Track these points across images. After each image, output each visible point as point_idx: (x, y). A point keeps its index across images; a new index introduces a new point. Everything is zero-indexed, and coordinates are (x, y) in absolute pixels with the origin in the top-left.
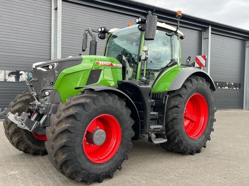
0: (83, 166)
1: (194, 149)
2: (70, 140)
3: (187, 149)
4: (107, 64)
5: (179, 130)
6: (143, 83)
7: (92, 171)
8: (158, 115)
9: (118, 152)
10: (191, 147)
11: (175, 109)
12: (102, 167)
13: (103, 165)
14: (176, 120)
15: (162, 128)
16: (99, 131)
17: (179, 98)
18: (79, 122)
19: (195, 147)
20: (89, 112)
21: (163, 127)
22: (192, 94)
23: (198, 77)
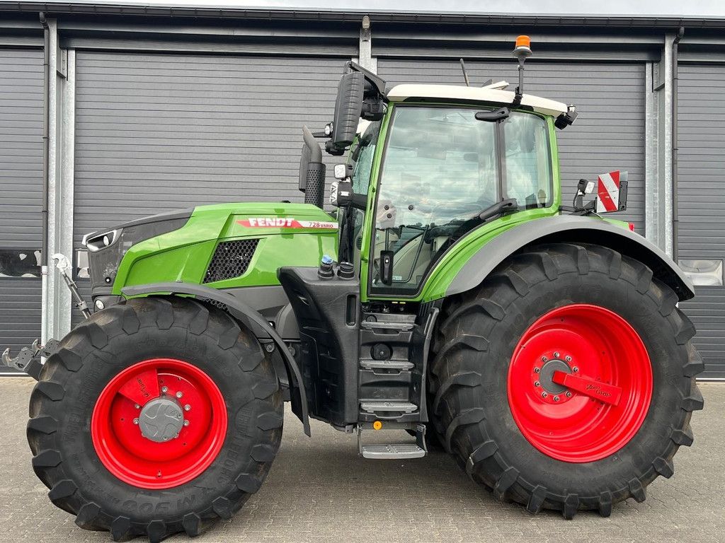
0: (87, 488)
1: (566, 498)
2: (47, 416)
3: (529, 492)
4: (278, 224)
5: (483, 426)
6: (326, 273)
7: (118, 507)
8: (410, 372)
9: (214, 468)
10: (549, 490)
11: (461, 356)
12: (155, 500)
13: (161, 495)
14: (465, 389)
15: (413, 412)
16: (158, 405)
17: (478, 320)
18: (74, 375)
19: (569, 491)
20: (105, 349)
21: (418, 409)
22: (552, 307)
23: (579, 247)
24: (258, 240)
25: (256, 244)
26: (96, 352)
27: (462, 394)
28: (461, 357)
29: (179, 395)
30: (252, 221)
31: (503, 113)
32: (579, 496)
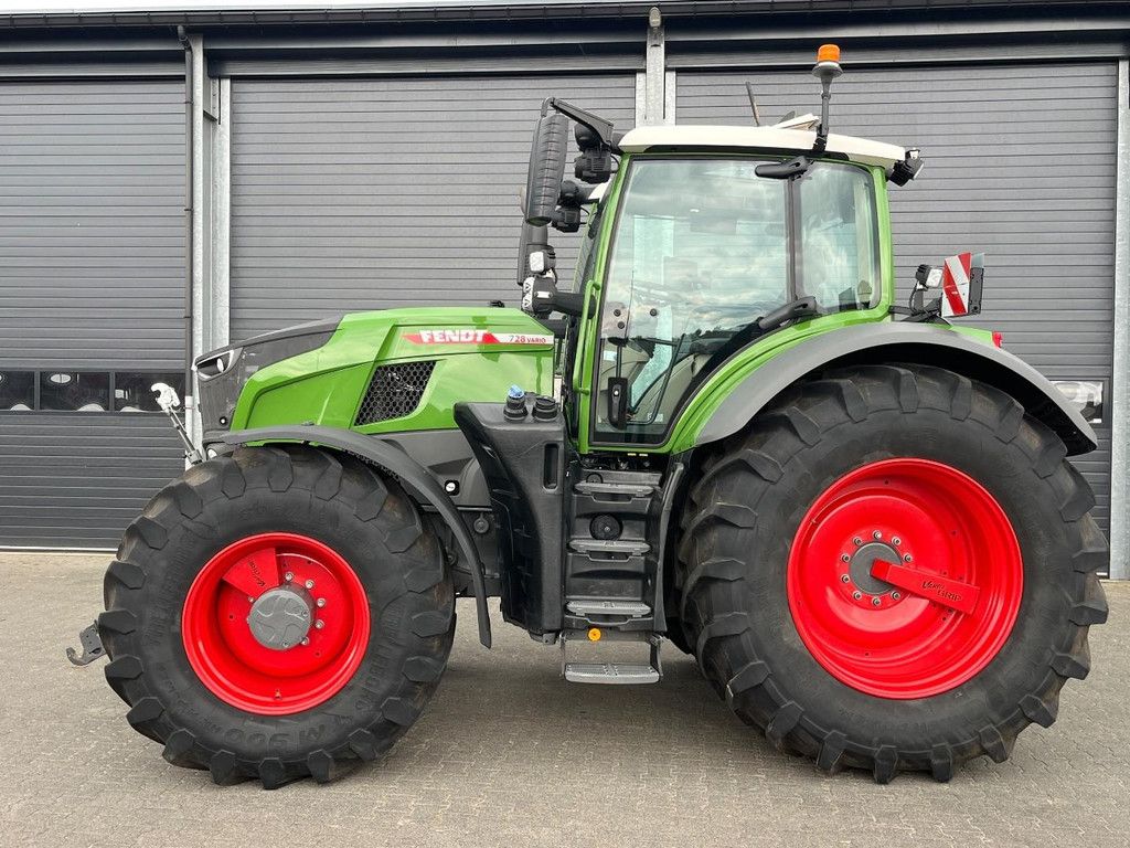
0: (178, 710)
1: (876, 751)
2: (123, 609)
3: (820, 741)
4: (463, 339)
5: (746, 639)
6: (514, 412)
7: (219, 737)
8: (643, 558)
9: (351, 688)
10: (849, 738)
11: (716, 534)
12: (269, 729)
13: (277, 724)
14: (720, 584)
15: (643, 616)
16: (275, 598)
17: (742, 480)
18: (157, 555)
19: (882, 741)
20: (199, 519)
21: (652, 613)
22: (859, 463)
23: (903, 371)
24: (434, 362)
25: (432, 368)
26: (186, 522)
27: (716, 591)
28: (714, 536)
29: (309, 585)
30: (425, 334)
31: (798, 164)
32: (899, 748)
